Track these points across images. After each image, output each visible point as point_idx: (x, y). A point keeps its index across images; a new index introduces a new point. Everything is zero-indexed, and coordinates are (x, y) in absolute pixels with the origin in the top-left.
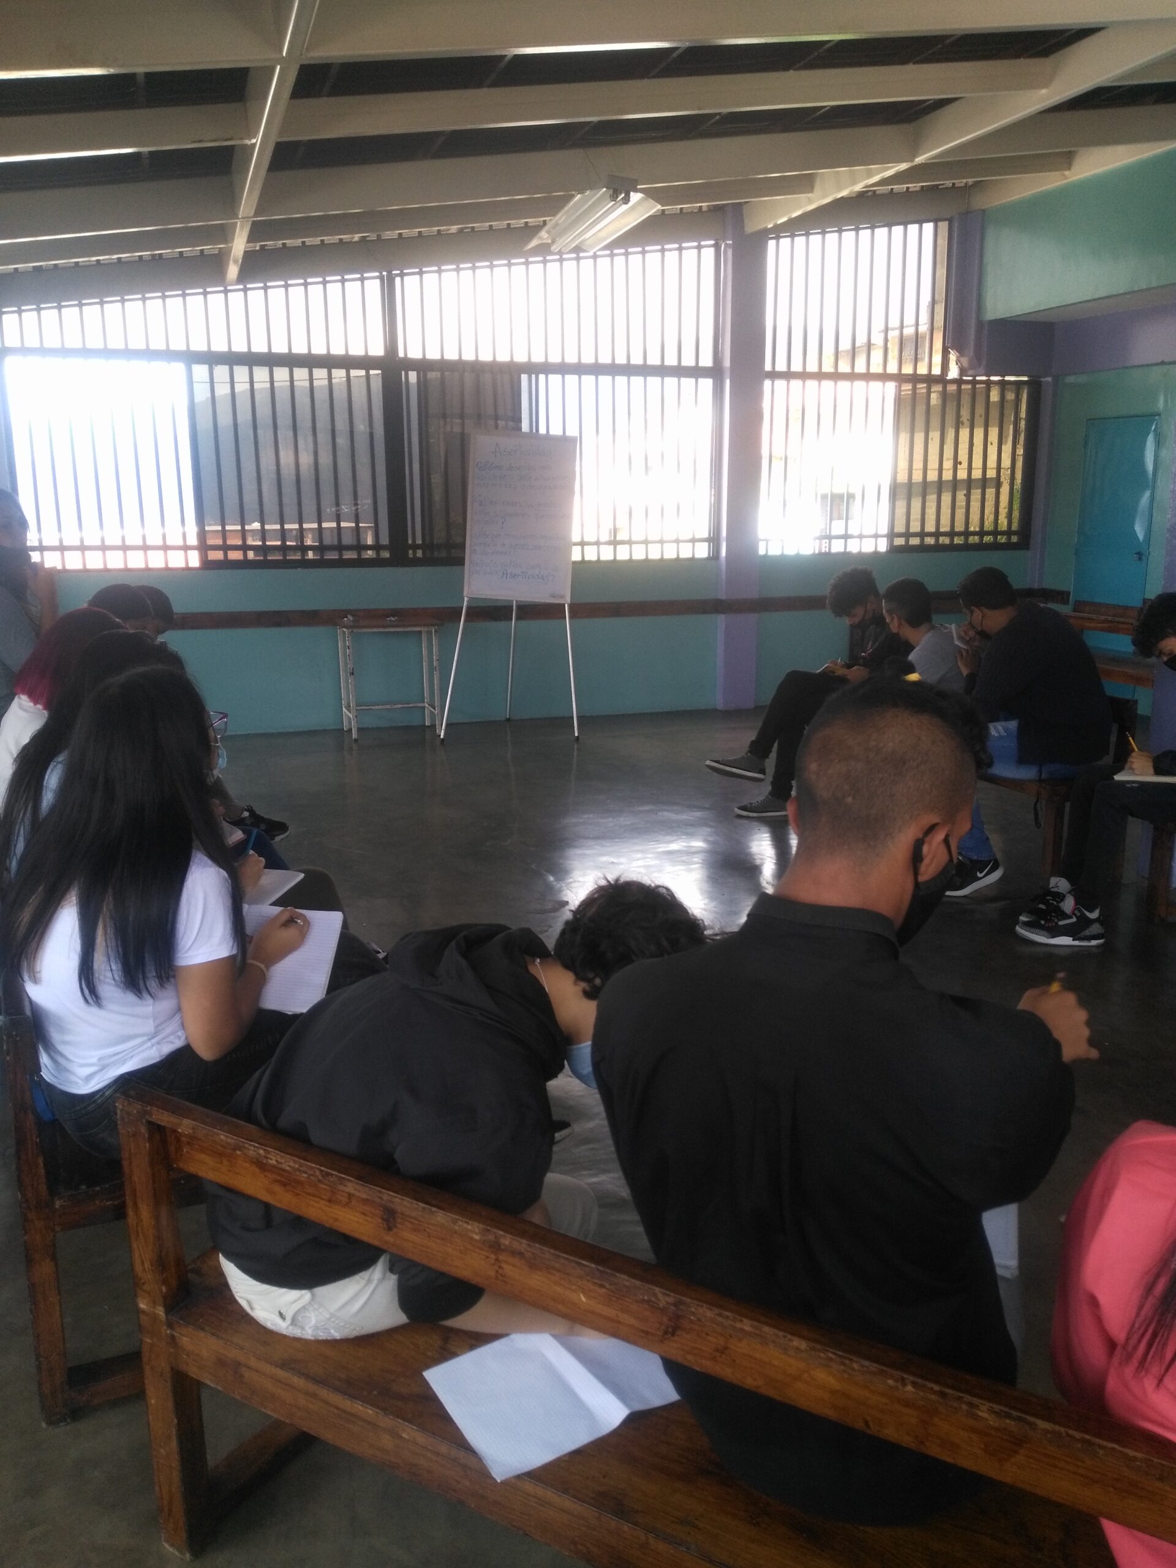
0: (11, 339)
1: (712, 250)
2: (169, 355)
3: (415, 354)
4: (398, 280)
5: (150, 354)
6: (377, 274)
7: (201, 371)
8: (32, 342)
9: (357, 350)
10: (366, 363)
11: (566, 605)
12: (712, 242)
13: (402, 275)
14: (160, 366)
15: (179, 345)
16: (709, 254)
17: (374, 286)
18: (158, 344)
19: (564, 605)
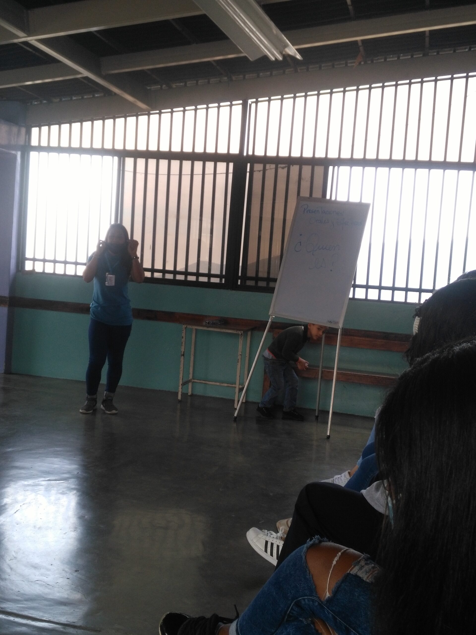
2: (113, 152)
3: (260, 152)
4: (254, 105)
5: (103, 152)
6: (241, 102)
7: (129, 161)
9: (222, 150)
11: (339, 330)
13: (257, 102)
15: (119, 146)
17: (238, 109)
18: (108, 146)
19: (339, 329)
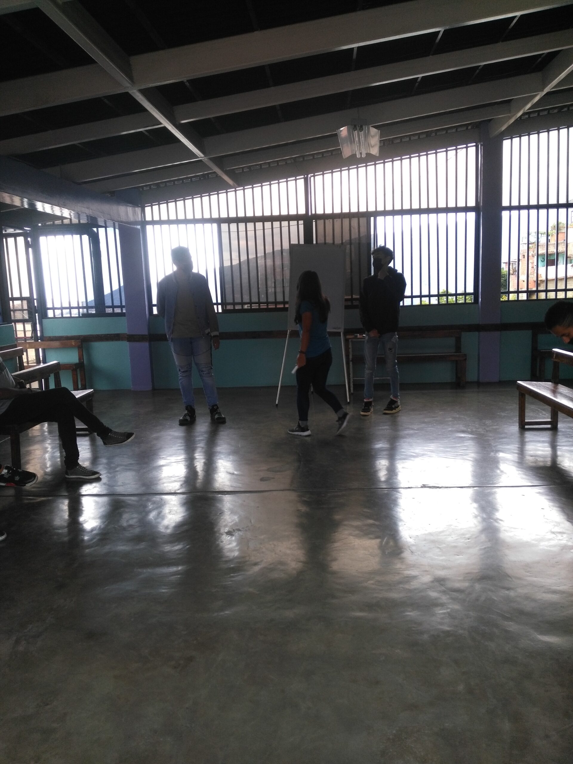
0: (148, 218)
1: (474, 148)
2: (211, 220)
3: (320, 211)
4: (312, 178)
5: (203, 221)
6: (303, 176)
7: (224, 226)
8: (156, 218)
9: (293, 212)
10: (297, 218)
12: (474, 144)
13: (314, 176)
14: (208, 226)
15: (215, 215)
16: (472, 150)
17: (301, 182)
18: (207, 216)
